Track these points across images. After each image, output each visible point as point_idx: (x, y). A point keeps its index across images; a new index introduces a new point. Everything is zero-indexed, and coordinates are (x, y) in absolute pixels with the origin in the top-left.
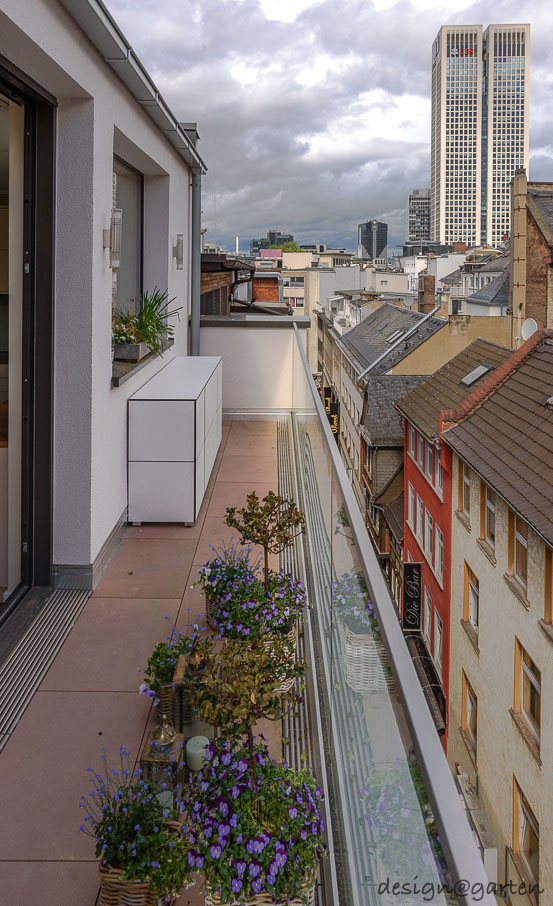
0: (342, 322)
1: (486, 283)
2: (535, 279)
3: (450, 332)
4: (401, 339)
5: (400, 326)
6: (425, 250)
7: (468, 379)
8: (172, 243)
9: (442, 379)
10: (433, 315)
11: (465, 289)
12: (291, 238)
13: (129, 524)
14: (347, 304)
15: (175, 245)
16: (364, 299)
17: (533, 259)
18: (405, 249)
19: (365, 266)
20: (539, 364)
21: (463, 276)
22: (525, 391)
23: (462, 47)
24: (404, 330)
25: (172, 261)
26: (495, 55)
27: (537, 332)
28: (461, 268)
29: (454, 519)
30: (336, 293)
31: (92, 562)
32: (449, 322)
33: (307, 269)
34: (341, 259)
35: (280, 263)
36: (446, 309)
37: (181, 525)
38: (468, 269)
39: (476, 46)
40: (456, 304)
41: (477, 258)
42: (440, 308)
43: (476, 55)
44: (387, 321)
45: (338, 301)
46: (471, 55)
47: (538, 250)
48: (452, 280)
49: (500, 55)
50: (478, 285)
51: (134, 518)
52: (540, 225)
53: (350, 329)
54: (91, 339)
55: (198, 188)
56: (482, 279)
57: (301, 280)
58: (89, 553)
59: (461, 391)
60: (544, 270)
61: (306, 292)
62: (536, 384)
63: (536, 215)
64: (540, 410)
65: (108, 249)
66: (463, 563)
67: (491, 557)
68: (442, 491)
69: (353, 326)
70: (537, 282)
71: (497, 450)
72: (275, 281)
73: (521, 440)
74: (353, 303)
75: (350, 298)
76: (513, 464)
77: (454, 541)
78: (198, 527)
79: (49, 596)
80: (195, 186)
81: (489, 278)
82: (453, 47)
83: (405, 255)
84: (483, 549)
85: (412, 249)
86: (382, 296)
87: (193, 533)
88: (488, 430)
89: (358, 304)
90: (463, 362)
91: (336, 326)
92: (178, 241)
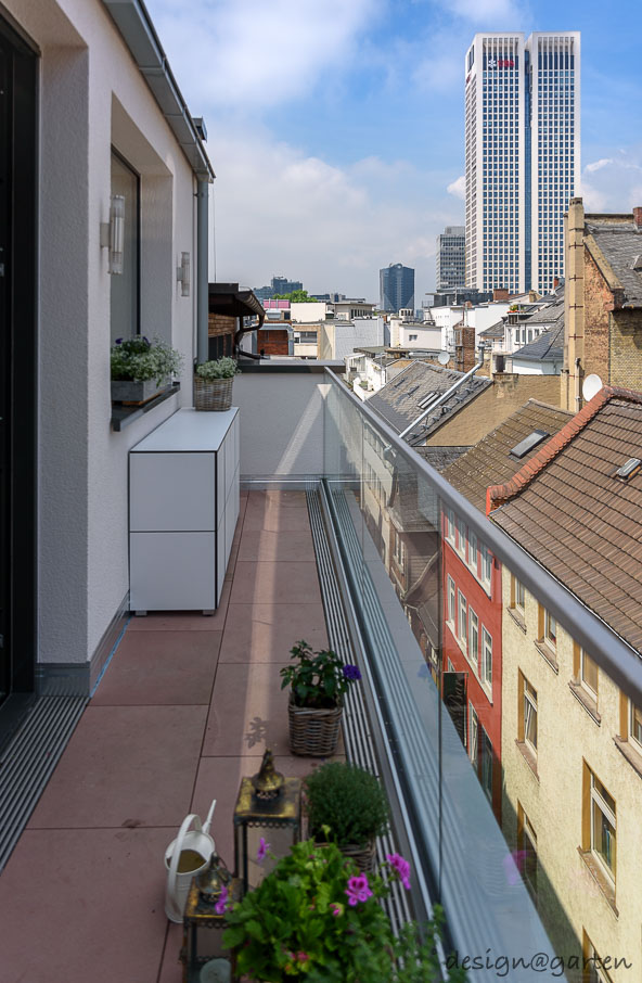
0: (364, 385)
1: (534, 337)
2: (596, 329)
3: (495, 394)
4: (436, 403)
5: (434, 388)
6: (461, 298)
7: (519, 449)
8: (176, 262)
9: (488, 450)
10: (473, 374)
11: (509, 345)
12: (299, 286)
13: (131, 614)
14: (369, 363)
15: (180, 265)
16: (390, 356)
17: (592, 306)
18: (436, 297)
19: (389, 319)
20: (605, 429)
21: (506, 330)
22: (588, 461)
23: (501, 57)
24: (439, 393)
25: (176, 286)
26: (540, 68)
27: (603, 390)
28: (504, 319)
29: (506, 617)
30: (356, 350)
31: (89, 659)
32: (493, 383)
33: (320, 322)
34: (360, 310)
35: (287, 315)
36: (488, 368)
37: (198, 613)
38: (511, 320)
39: (517, 57)
40: (500, 361)
41: (522, 306)
42: (481, 367)
43: (517, 68)
44: (418, 382)
45: (358, 360)
46: (511, 69)
47: (599, 295)
48: (494, 334)
49: (545, 68)
50: (524, 340)
51: (138, 605)
52: (601, 265)
53: (373, 393)
54: (86, 363)
55: (204, 199)
56: (530, 332)
57: (313, 335)
58: (86, 647)
59: (511, 463)
60: (606, 319)
61: (321, 350)
62: (602, 453)
63: (596, 253)
64: (608, 483)
65: (106, 249)
66: (517, 672)
67: (552, 662)
68: (489, 584)
69: (377, 389)
70: (598, 333)
71: (558, 533)
72: (284, 334)
73: (587, 519)
74: (377, 362)
75: (373, 356)
76: (578, 548)
77: (505, 644)
78: (221, 617)
79: (33, 706)
80: (201, 196)
81: (537, 331)
82: (490, 59)
83: (436, 305)
84: (542, 652)
85: (444, 297)
86: (411, 354)
87: (214, 624)
88: (546, 508)
89: (383, 363)
90: (513, 429)
91: (357, 389)
92: (183, 260)
